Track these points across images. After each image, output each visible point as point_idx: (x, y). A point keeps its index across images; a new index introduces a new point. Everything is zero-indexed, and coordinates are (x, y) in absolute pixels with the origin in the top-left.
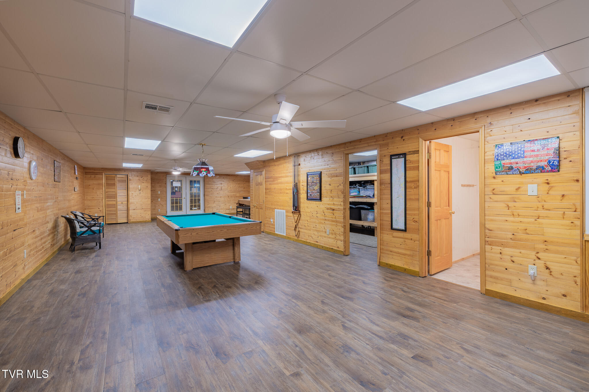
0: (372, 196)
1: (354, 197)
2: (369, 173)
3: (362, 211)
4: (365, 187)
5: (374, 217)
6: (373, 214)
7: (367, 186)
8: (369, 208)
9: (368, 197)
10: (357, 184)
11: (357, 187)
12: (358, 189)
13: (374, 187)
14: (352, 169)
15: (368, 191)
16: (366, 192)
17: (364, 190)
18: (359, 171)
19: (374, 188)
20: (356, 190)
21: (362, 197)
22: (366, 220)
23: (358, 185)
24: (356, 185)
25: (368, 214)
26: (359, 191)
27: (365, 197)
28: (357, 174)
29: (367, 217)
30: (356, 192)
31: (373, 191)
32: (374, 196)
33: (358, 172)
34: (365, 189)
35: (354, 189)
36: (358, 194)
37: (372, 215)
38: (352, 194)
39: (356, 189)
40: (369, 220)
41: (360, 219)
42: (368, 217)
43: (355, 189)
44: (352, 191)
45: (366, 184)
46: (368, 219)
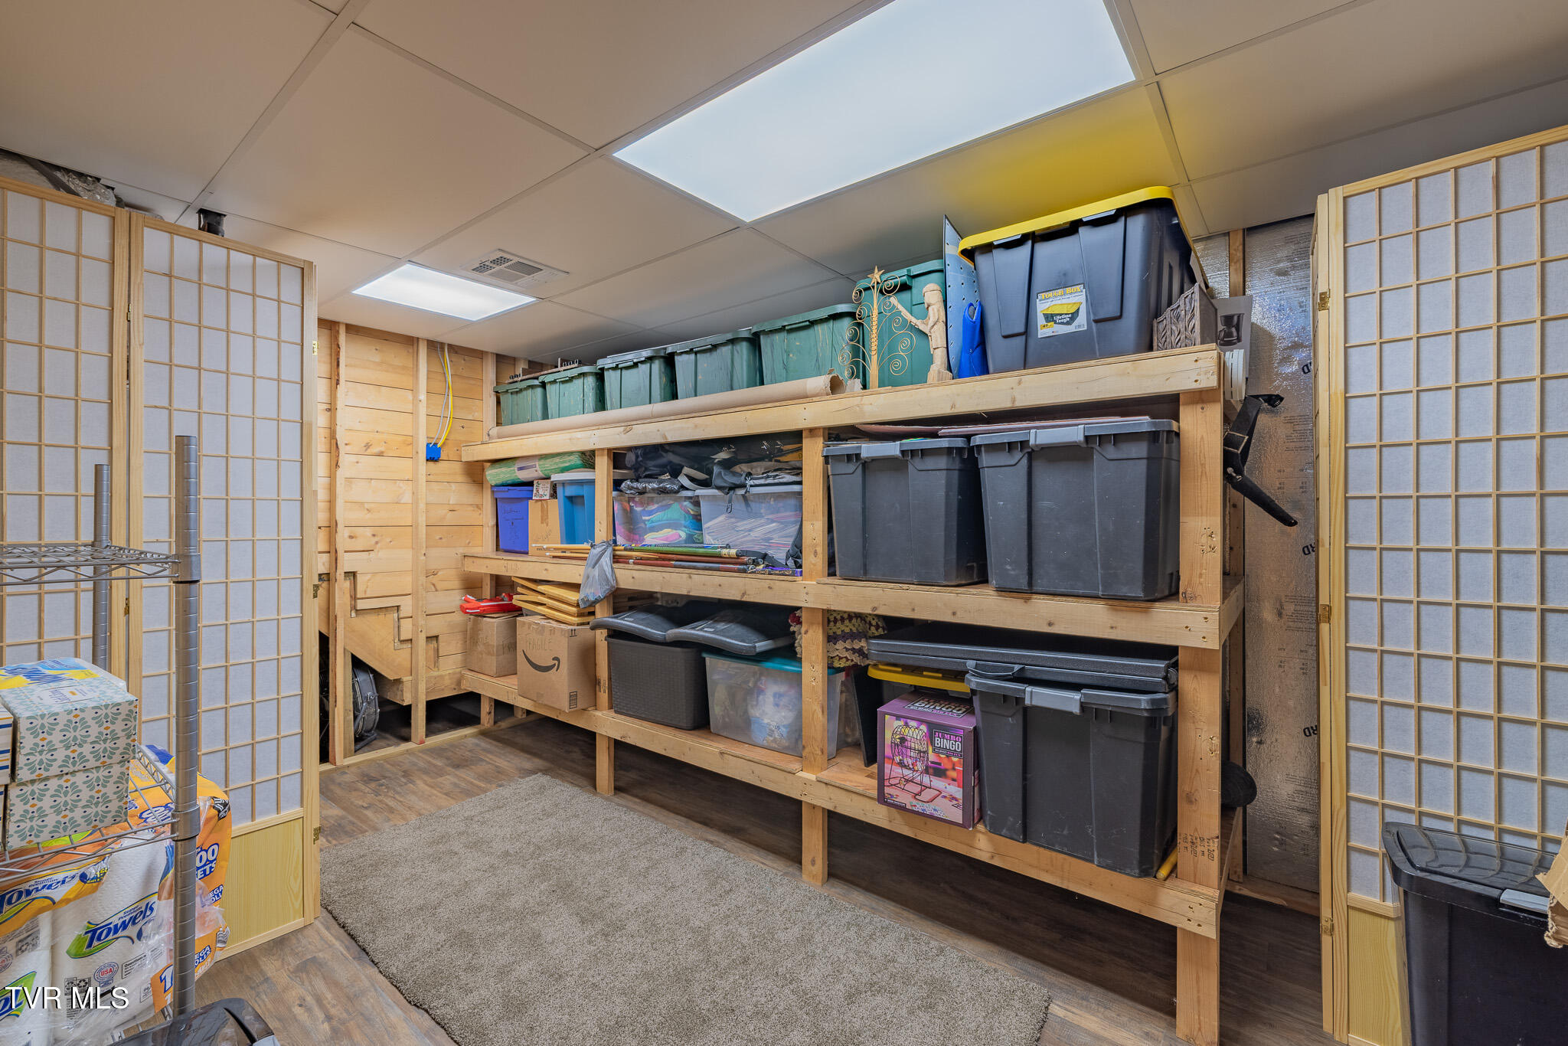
0: (780, 555)
1: (663, 558)
2: (762, 383)
3: (710, 661)
4: (733, 487)
5: (799, 716)
6: (793, 692)
7: (749, 482)
8: (762, 645)
9: (755, 563)
10: (686, 470)
11: (683, 487)
12: (687, 503)
13: (796, 488)
14: (657, 366)
15: (757, 515)
16: (744, 525)
17: (729, 510)
18: (700, 377)
19: (800, 493)
20: (677, 510)
21: (713, 561)
22: (741, 729)
23: (692, 479)
24: (675, 473)
25: (757, 691)
26: (697, 519)
27: (729, 560)
28: (687, 396)
29: (746, 712)
30: (673, 525)
31: (789, 514)
32: (796, 554)
33: (691, 385)
34: (738, 506)
35: (667, 500)
36: (690, 539)
37: (784, 701)
38: (652, 539)
39: (676, 506)
40: (759, 737)
41: (701, 722)
42: (754, 712)
43: (668, 506)
44: (650, 513)
45: (744, 468)
46: (753, 727)
